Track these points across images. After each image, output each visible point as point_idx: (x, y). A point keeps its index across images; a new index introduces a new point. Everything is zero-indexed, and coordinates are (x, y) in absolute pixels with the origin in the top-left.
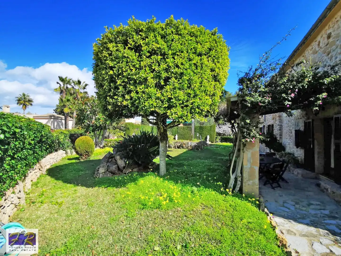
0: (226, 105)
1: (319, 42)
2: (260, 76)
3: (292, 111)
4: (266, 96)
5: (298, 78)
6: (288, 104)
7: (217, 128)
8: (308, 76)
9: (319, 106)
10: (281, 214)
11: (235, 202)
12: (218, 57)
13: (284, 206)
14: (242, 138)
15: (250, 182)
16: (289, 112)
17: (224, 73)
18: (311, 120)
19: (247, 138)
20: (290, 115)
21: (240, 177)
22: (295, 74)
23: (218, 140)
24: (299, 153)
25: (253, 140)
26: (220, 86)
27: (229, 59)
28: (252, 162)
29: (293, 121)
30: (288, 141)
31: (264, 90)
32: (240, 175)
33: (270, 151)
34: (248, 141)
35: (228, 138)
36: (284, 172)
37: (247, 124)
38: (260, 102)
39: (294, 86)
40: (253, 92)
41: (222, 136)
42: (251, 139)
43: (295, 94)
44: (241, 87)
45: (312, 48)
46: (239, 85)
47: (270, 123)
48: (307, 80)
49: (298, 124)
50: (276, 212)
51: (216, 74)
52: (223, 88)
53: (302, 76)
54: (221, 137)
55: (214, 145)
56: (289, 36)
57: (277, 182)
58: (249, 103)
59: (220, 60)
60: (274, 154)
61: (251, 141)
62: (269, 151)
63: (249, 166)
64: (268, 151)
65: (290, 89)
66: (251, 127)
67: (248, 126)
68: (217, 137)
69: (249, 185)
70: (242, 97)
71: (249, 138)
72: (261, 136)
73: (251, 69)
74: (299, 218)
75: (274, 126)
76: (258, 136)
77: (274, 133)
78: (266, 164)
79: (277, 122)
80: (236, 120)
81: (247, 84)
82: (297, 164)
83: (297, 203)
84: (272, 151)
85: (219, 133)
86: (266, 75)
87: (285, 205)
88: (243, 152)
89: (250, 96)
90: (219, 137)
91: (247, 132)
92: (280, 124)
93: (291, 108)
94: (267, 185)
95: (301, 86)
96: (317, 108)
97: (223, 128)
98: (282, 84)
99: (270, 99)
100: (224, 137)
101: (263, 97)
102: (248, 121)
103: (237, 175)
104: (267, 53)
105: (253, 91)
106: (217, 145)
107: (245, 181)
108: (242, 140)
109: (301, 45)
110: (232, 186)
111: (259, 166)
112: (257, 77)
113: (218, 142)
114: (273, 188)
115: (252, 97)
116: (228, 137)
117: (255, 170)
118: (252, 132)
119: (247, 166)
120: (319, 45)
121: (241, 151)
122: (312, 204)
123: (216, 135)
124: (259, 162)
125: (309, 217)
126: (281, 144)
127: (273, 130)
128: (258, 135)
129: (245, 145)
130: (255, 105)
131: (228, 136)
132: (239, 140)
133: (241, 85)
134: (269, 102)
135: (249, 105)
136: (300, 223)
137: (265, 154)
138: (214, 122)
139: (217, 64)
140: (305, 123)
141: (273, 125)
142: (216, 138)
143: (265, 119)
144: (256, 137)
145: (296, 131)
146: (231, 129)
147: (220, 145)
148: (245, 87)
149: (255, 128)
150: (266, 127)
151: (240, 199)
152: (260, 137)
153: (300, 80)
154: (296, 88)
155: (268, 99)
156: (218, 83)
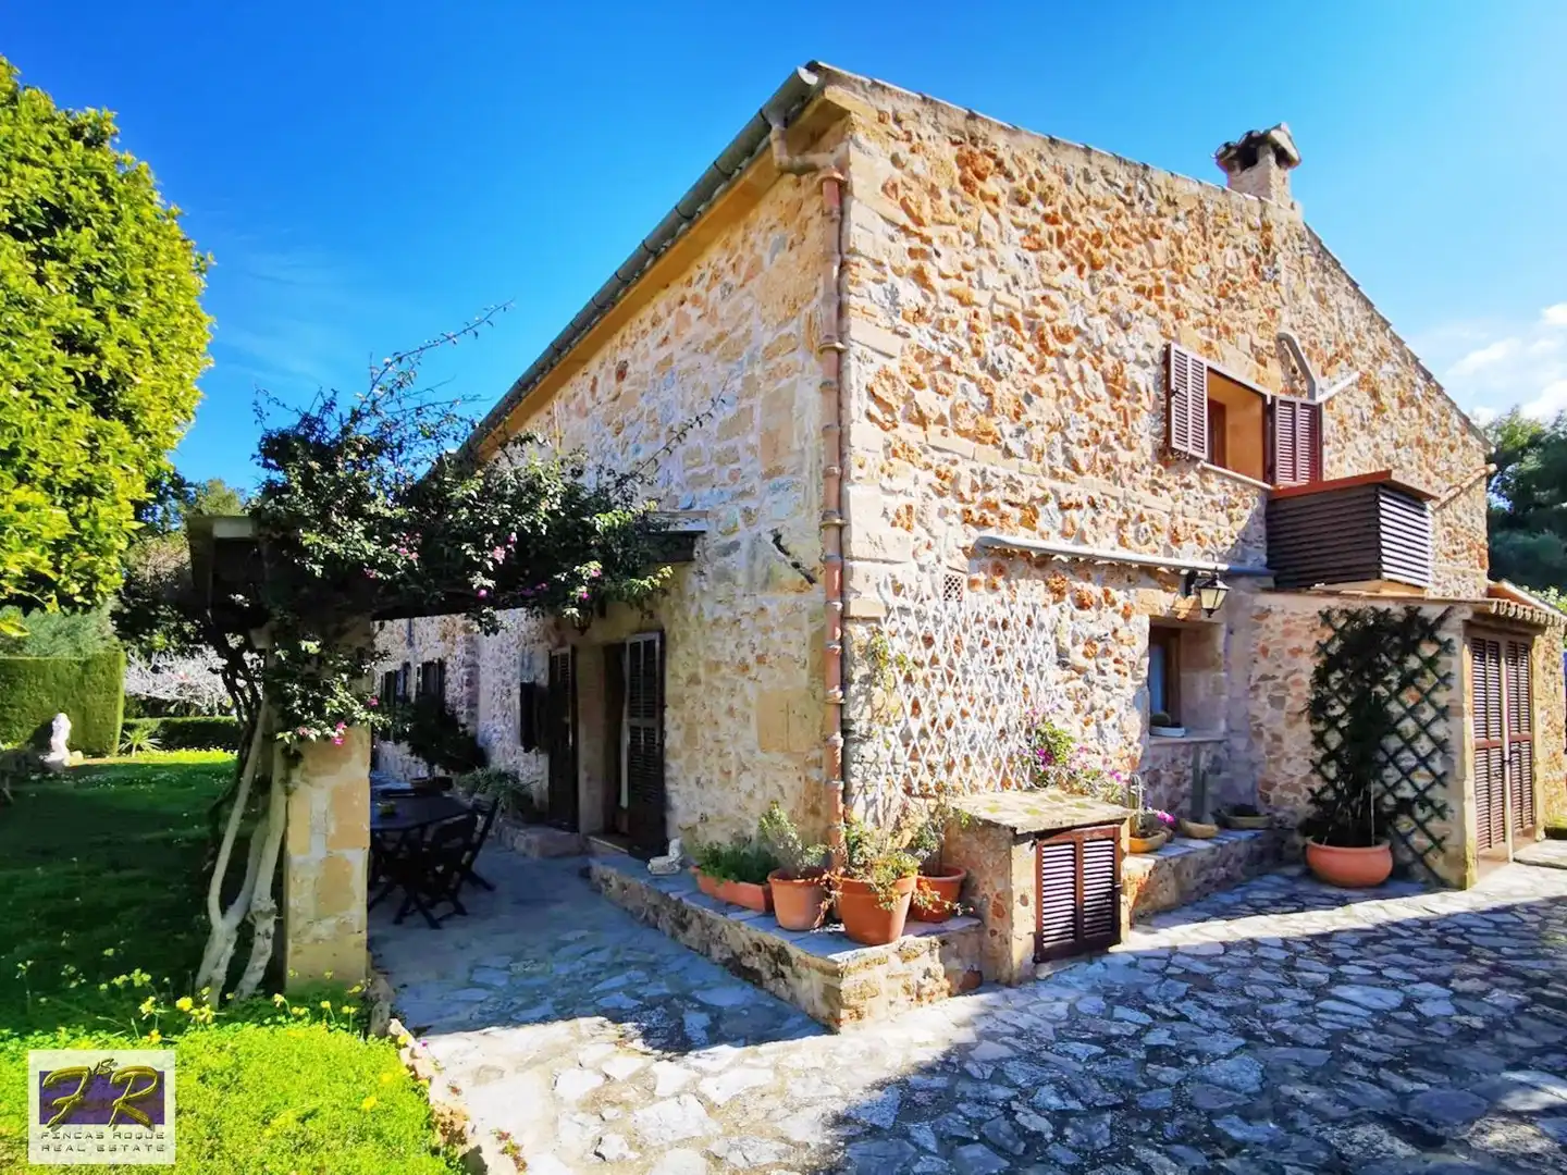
0: (186, 555)
1: (595, 380)
2: (369, 448)
3: (499, 615)
4: (396, 542)
5: (520, 493)
6: (482, 587)
7: (134, 669)
8: (551, 492)
9: (581, 604)
10: (454, 1019)
11: (234, 1050)
12: (123, 280)
13: (472, 984)
14: (277, 723)
15: (323, 929)
16: (488, 614)
17: (166, 379)
18: (567, 650)
19: (305, 723)
20: (493, 628)
21: (267, 915)
22: (510, 476)
23: (138, 737)
24: (532, 770)
25: (335, 734)
26: (140, 447)
27: (202, 314)
28: (333, 831)
29: (513, 648)
30: (499, 728)
31: (388, 513)
32: (269, 904)
33: (430, 770)
34: (313, 737)
35: (217, 724)
36: (475, 849)
37: (308, 657)
38: (372, 563)
39: (505, 521)
40: (338, 514)
41: (170, 715)
42: (328, 731)
43: (508, 550)
44: (278, 476)
45: (575, 395)
46: (267, 466)
47: (429, 656)
48: (544, 505)
49: (530, 661)
50: (440, 1017)
51: (105, 376)
52: (166, 462)
53: (531, 487)
54: (164, 724)
55: (113, 767)
56: (486, 325)
57: (453, 896)
58: (316, 561)
59: (140, 303)
60: (446, 784)
61: (327, 738)
62: (425, 774)
63: (318, 852)
64: (423, 773)
65: (491, 528)
66: (328, 673)
67: (309, 668)
68: (133, 721)
69: (316, 940)
70: (283, 529)
71: (317, 727)
72: (376, 712)
73: (329, 406)
74: (524, 1007)
75: (448, 667)
76: (363, 715)
77: (449, 698)
78: (406, 830)
79: (459, 651)
80: (253, 634)
81: (311, 471)
82: (527, 810)
83: (517, 957)
84: (440, 772)
85: (149, 699)
86: (401, 452)
87: (478, 977)
88: (288, 793)
89: (324, 530)
90: (154, 723)
91: (304, 697)
92: (469, 658)
93: (498, 600)
94: (407, 920)
95: (528, 524)
96: (575, 610)
97: (182, 673)
98: (463, 503)
99: (415, 555)
100: (189, 719)
101: (386, 542)
102: (312, 647)
103: (253, 910)
104: (400, 360)
105: (339, 506)
106: (128, 767)
107: (295, 925)
108: (280, 735)
109: (543, 369)
110: (220, 974)
111: (368, 844)
112: (355, 450)
113: (139, 748)
114: (435, 924)
115: (334, 534)
116: (212, 719)
117: (348, 863)
118: (333, 695)
119: (306, 854)
120: (593, 389)
121: (277, 787)
122: (566, 944)
123: (127, 714)
124: (367, 828)
125: (551, 994)
126: (473, 738)
127: (442, 685)
128: (359, 712)
129: (293, 758)
130: (345, 572)
131: (212, 714)
132: (264, 736)
133: (277, 469)
134: (409, 567)
135: (318, 569)
136: (518, 1024)
137: (407, 786)
138: (116, 639)
139: (112, 314)
140: (552, 660)
141: (442, 664)
142: (128, 727)
143: (410, 635)
144: (354, 719)
145: (523, 686)
146: (224, 677)
147: (159, 768)
148: (294, 484)
149: (345, 676)
150: (414, 671)
151: (267, 1021)
152: (371, 716)
153: (526, 500)
154: (512, 530)
155: (405, 556)
156: (118, 425)
